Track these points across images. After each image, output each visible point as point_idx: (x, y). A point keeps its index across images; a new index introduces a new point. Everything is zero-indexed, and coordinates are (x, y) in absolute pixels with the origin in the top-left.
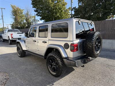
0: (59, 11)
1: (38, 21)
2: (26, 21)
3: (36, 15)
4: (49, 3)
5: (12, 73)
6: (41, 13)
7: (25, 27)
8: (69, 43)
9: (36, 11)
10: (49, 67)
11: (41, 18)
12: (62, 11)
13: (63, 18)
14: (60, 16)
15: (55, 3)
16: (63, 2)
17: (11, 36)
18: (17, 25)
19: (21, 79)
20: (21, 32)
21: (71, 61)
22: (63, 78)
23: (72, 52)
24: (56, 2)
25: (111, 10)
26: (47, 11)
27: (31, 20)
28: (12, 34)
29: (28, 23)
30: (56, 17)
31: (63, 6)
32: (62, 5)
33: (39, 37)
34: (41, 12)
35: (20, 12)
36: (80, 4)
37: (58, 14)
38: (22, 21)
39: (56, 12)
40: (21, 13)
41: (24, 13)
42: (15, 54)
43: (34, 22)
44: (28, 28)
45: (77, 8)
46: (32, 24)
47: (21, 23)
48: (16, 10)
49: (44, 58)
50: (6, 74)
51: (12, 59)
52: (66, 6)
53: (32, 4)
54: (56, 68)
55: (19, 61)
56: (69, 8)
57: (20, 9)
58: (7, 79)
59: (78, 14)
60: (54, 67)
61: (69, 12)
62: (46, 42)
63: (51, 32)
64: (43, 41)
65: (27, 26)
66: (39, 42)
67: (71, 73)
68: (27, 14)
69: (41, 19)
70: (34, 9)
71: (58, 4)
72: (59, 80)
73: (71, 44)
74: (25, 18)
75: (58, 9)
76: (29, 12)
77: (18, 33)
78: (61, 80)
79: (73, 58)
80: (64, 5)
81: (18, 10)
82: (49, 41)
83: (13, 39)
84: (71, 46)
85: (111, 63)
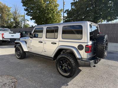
0: (51, 12)
1: (28, 21)
2: (14, 20)
3: (26, 14)
4: (41, 2)
5: (18, 76)
6: (31, 13)
7: (12, 26)
8: (84, 45)
9: (26, 10)
10: (59, 68)
11: (31, 17)
12: (54, 12)
13: (55, 19)
14: (52, 17)
15: (47, 4)
16: (55, 3)
17: (2, 36)
18: (3, 23)
19: (31, 82)
20: (12, 32)
21: (86, 62)
22: (74, 79)
23: (86, 53)
24: (48, 2)
25: (101, 15)
26: (38, 11)
27: (19, 19)
28: (4, 34)
29: (16, 22)
30: (48, 18)
31: (56, 8)
32: (54, 6)
33: (46, 38)
34: (32, 11)
35: (6, 9)
36: (72, 7)
37: (50, 15)
38: (9, 19)
39: (48, 13)
40: (9, 11)
41: (12, 11)
42: (12, 56)
43: (23, 22)
44: (16, 27)
45: (69, 10)
46: (20, 23)
47: (7, 22)
48: (2, 7)
49: (53, 59)
50: (11, 77)
51: (11, 61)
52: (58, 7)
53: (22, 2)
54: (67, 69)
55: (19, 63)
56: (61, 10)
57: (7, 7)
58: (15, 83)
59: (71, 16)
60: (65, 68)
61: (61, 13)
62: (56, 43)
63: (62, 34)
64: (52, 42)
65: (14, 25)
66: (46, 43)
67: (80, 73)
68: (15, 13)
69: (31, 19)
70: (24, 7)
71: (51, 4)
72: (71, 80)
73: (86, 45)
74: (13, 16)
75: (50, 10)
76: (17, 11)
77: (10, 33)
78: (73, 80)
79: (87, 59)
80: (56, 6)
81: (5, 7)
82: (60, 42)
83: (4, 40)
84: (85, 47)
85: (111, 63)
